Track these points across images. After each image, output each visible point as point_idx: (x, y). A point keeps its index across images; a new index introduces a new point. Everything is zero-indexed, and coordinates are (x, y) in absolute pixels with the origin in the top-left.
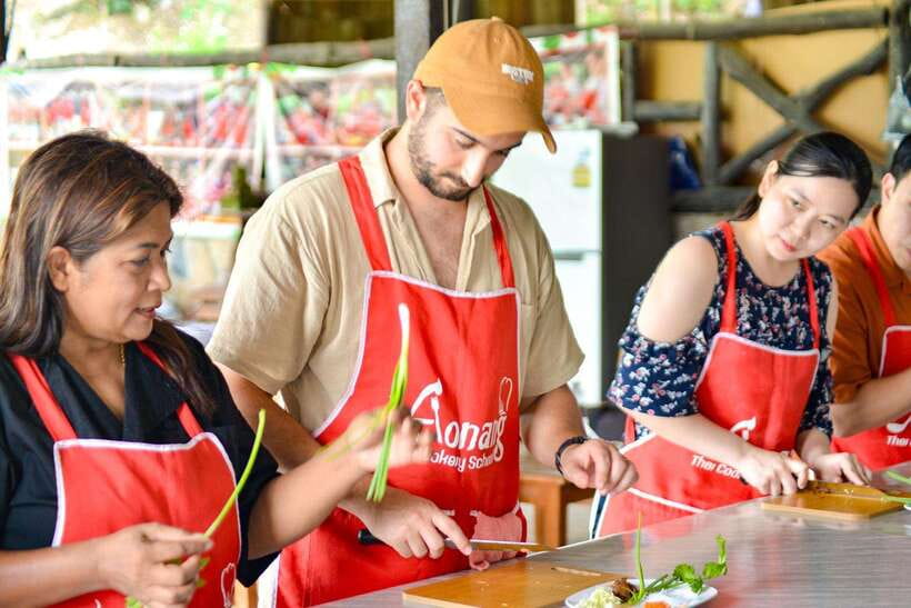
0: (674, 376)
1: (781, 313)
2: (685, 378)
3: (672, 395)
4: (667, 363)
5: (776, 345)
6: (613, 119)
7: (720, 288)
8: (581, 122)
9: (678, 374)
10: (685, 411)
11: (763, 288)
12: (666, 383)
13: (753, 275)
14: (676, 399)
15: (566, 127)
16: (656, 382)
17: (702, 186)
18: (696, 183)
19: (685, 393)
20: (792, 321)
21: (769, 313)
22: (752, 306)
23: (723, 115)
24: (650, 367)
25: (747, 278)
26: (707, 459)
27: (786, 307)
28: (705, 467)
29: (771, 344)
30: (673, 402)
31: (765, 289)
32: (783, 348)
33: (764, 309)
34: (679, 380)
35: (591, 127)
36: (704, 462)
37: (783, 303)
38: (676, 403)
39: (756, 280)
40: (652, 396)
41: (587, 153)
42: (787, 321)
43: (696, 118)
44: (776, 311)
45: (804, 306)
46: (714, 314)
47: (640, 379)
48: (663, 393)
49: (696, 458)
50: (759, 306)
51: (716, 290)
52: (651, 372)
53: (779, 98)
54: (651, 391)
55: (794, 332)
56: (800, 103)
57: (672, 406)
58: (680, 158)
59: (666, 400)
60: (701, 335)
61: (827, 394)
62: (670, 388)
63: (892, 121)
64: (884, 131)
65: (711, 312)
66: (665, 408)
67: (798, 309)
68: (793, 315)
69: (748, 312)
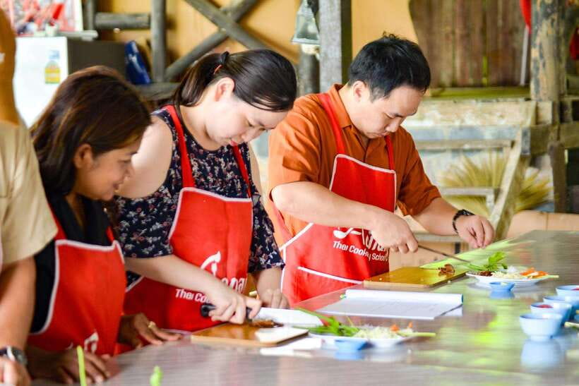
0: (149, 225)
1: (220, 170)
2: (158, 226)
3: (150, 240)
4: (142, 215)
5: (223, 194)
6: (77, 28)
7: (176, 153)
8: (50, 30)
9: (153, 223)
10: (161, 252)
11: (204, 152)
12: (143, 231)
13: (196, 143)
14: (153, 243)
15: (37, 34)
16: (136, 231)
17: (152, 82)
18: (148, 80)
19: (159, 238)
20: (229, 176)
21: (212, 171)
22: (200, 166)
23: (168, 24)
24: (130, 220)
25: (192, 146)
26: (187, 291)
27: (223, 165)
28: (187, 298)
29: (219, 193)
30: (151, 245)
31: (206, 153)
32: (228, 196)
33: (209, 168)
34: (154, 228)
35: (58, 34)
36: (185, 293)
37: (220, 163)
38: (153, 246)
39: (199, 147)
40: (134, 243)
41: (57, 55)
42: (226, 176)
43: (147, 27)
44: (217, 168)
45: (234, 164)
46: (175, 174)
47: (122, 230)
48: (142, 239)
49: (178, 291)
50: (205, 166)
51: (173, 155)
52: (131, 223)
53: (213, 10)
54: (132, 239)
55: (233, 183)
56: (229, 14)
57: (151, 249)
58: (134, 59)
59: (146, 244)
60: (166, 191)
61: (267, 229)
62: (148, 234)
63: (300, 29)
64: (293, 37)
65: (173, 172)
66: (146, 251)
67: (231, 166)
68: (229, 171)
69: (198, 171)
